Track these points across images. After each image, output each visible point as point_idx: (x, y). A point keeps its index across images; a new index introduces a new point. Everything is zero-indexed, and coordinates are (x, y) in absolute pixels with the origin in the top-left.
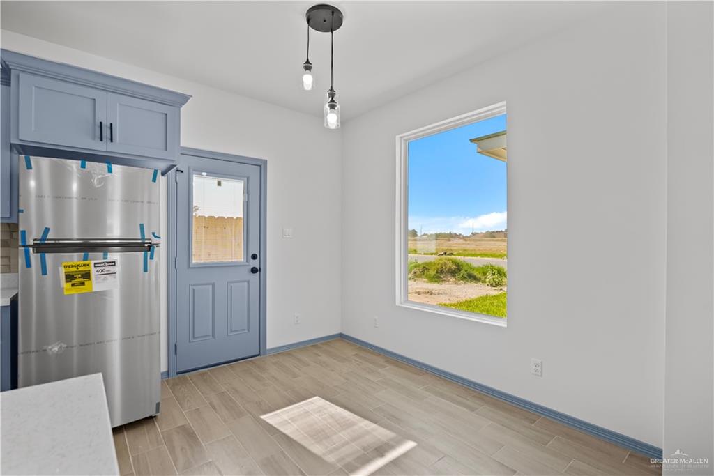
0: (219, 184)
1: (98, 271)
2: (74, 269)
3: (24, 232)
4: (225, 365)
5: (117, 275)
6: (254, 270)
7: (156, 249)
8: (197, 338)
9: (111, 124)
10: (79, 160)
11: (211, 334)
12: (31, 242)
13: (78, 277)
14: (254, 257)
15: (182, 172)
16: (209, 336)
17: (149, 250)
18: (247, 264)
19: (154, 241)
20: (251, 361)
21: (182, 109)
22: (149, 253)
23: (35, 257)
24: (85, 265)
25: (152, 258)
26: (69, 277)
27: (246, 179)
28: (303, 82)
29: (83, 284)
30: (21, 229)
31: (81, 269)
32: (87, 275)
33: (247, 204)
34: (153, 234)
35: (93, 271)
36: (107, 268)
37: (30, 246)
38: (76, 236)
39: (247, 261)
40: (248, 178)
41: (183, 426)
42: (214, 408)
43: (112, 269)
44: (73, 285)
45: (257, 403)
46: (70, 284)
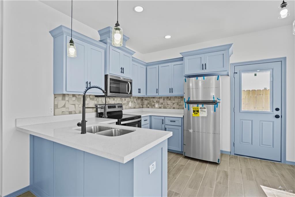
0: (255, 75)
1: (201, 110)
2: (195, 109)
3: (185, 99)
4: (258, 159)
5: (206, 112)
6: (277, 117)
7: (218, 104)
8: (243, 142)
9: (205, 64)
10: (196, 77)
11: (250, 142)
12: (186, 101)
13: (196, 112)
14: (277, 109)
15: (237, 73)
16: (249, 143)
17: (216, 104)
18: (272, 113)
19: (218, 101)
20: (274, 163)
21: (230, 50)
22: (216, 105)
23: (187, 105)
24: (197, 108)
25: (217, 107)
26: (194, 111)
27: (271, 70)
28: (280, 15)
29: (197, 114)
30: (184, 98)
31: (197, 109)
32: (198, 111)
33: (272, 82)
34: (218, 98)
35: (200, 110)
36: (203, 110)
37: (186, 102)
38: (200, 100)
39: (272, 112)
40: (273, 69)
41: (226, 171)
42: (241, 172)
43: (205, 110)
44: (195, 114)
45: (263, 180)
46: (194, 113)
